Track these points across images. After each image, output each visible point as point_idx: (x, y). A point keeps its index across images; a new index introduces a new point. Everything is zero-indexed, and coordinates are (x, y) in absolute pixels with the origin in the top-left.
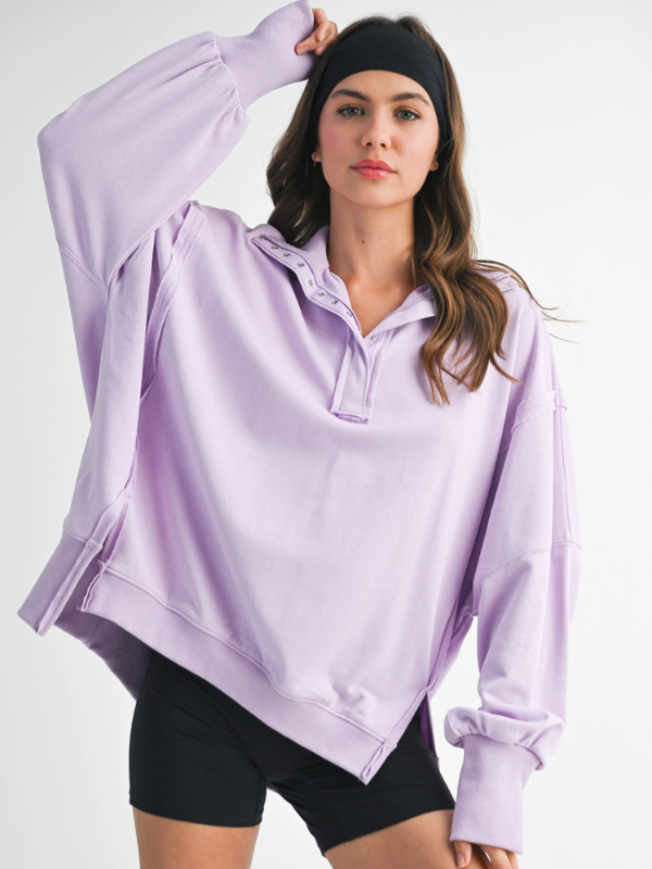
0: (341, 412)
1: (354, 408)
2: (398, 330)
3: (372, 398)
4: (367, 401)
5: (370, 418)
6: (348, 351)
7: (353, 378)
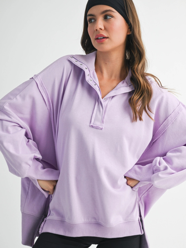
0: (94, 125)
1: (98, 124)
2: (113, 97)
3: (104, 120)
4: (103, 121)
5: (103, 127)
6: (97, 103)
7: (98, 113)
